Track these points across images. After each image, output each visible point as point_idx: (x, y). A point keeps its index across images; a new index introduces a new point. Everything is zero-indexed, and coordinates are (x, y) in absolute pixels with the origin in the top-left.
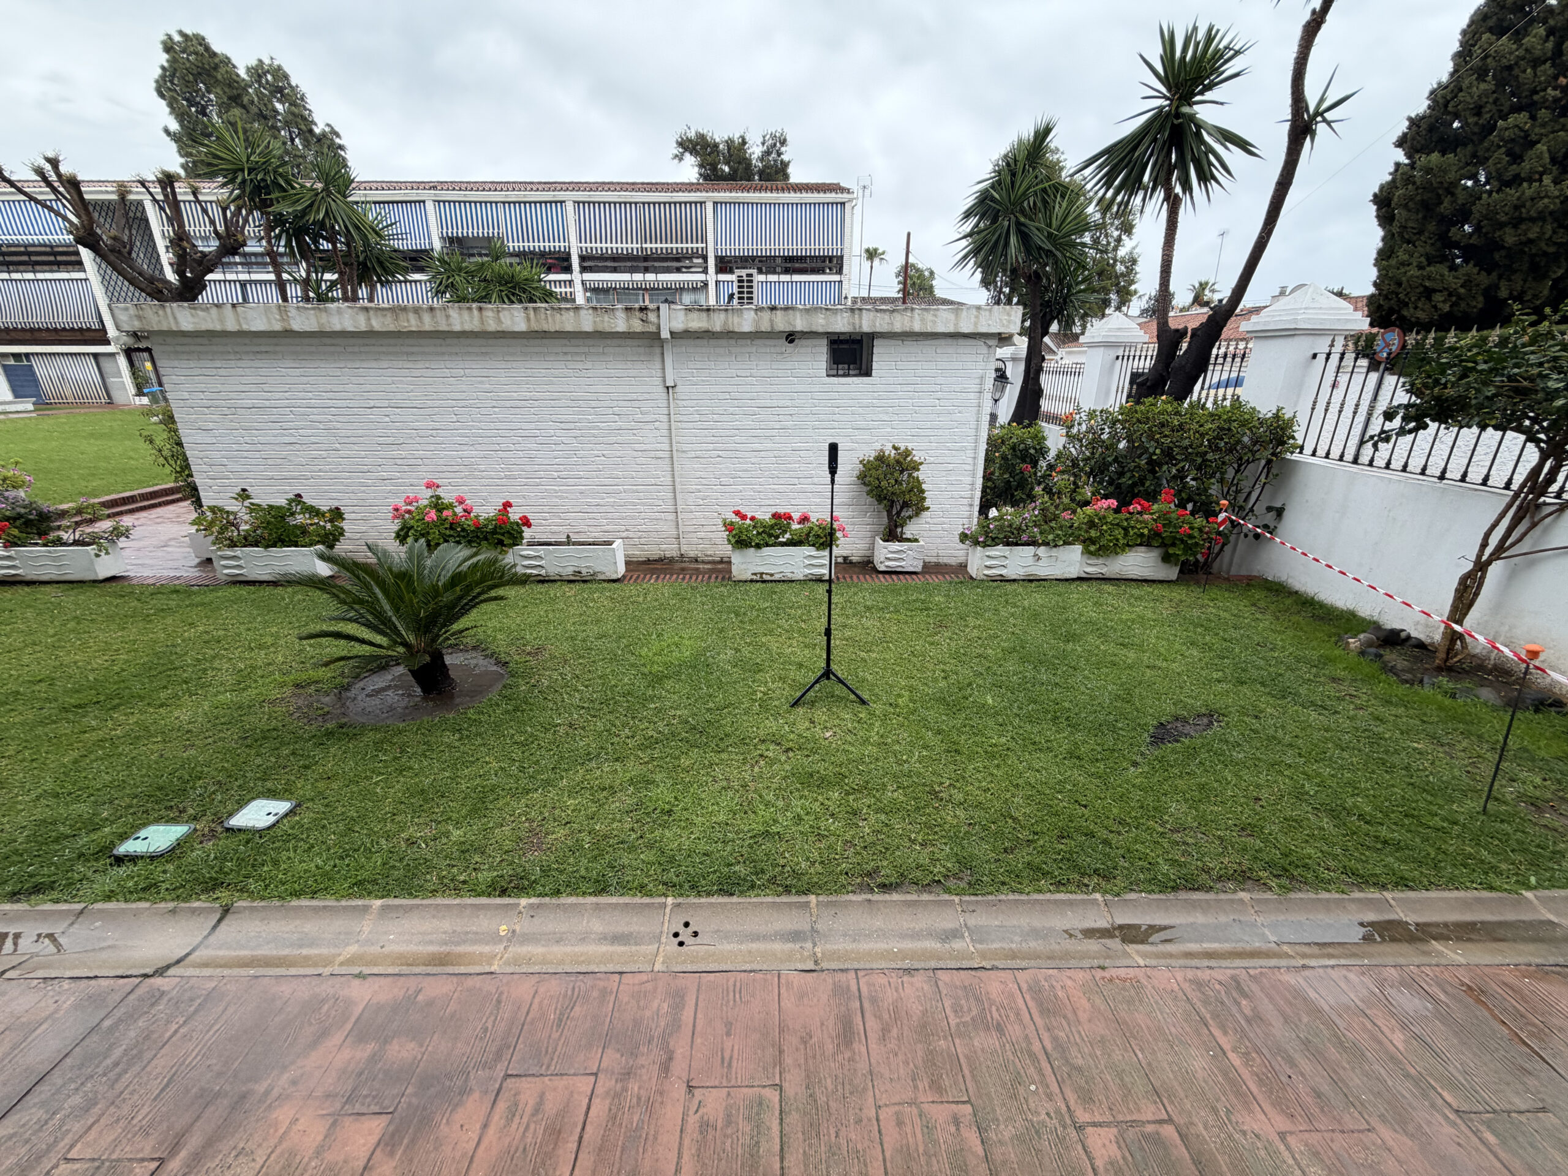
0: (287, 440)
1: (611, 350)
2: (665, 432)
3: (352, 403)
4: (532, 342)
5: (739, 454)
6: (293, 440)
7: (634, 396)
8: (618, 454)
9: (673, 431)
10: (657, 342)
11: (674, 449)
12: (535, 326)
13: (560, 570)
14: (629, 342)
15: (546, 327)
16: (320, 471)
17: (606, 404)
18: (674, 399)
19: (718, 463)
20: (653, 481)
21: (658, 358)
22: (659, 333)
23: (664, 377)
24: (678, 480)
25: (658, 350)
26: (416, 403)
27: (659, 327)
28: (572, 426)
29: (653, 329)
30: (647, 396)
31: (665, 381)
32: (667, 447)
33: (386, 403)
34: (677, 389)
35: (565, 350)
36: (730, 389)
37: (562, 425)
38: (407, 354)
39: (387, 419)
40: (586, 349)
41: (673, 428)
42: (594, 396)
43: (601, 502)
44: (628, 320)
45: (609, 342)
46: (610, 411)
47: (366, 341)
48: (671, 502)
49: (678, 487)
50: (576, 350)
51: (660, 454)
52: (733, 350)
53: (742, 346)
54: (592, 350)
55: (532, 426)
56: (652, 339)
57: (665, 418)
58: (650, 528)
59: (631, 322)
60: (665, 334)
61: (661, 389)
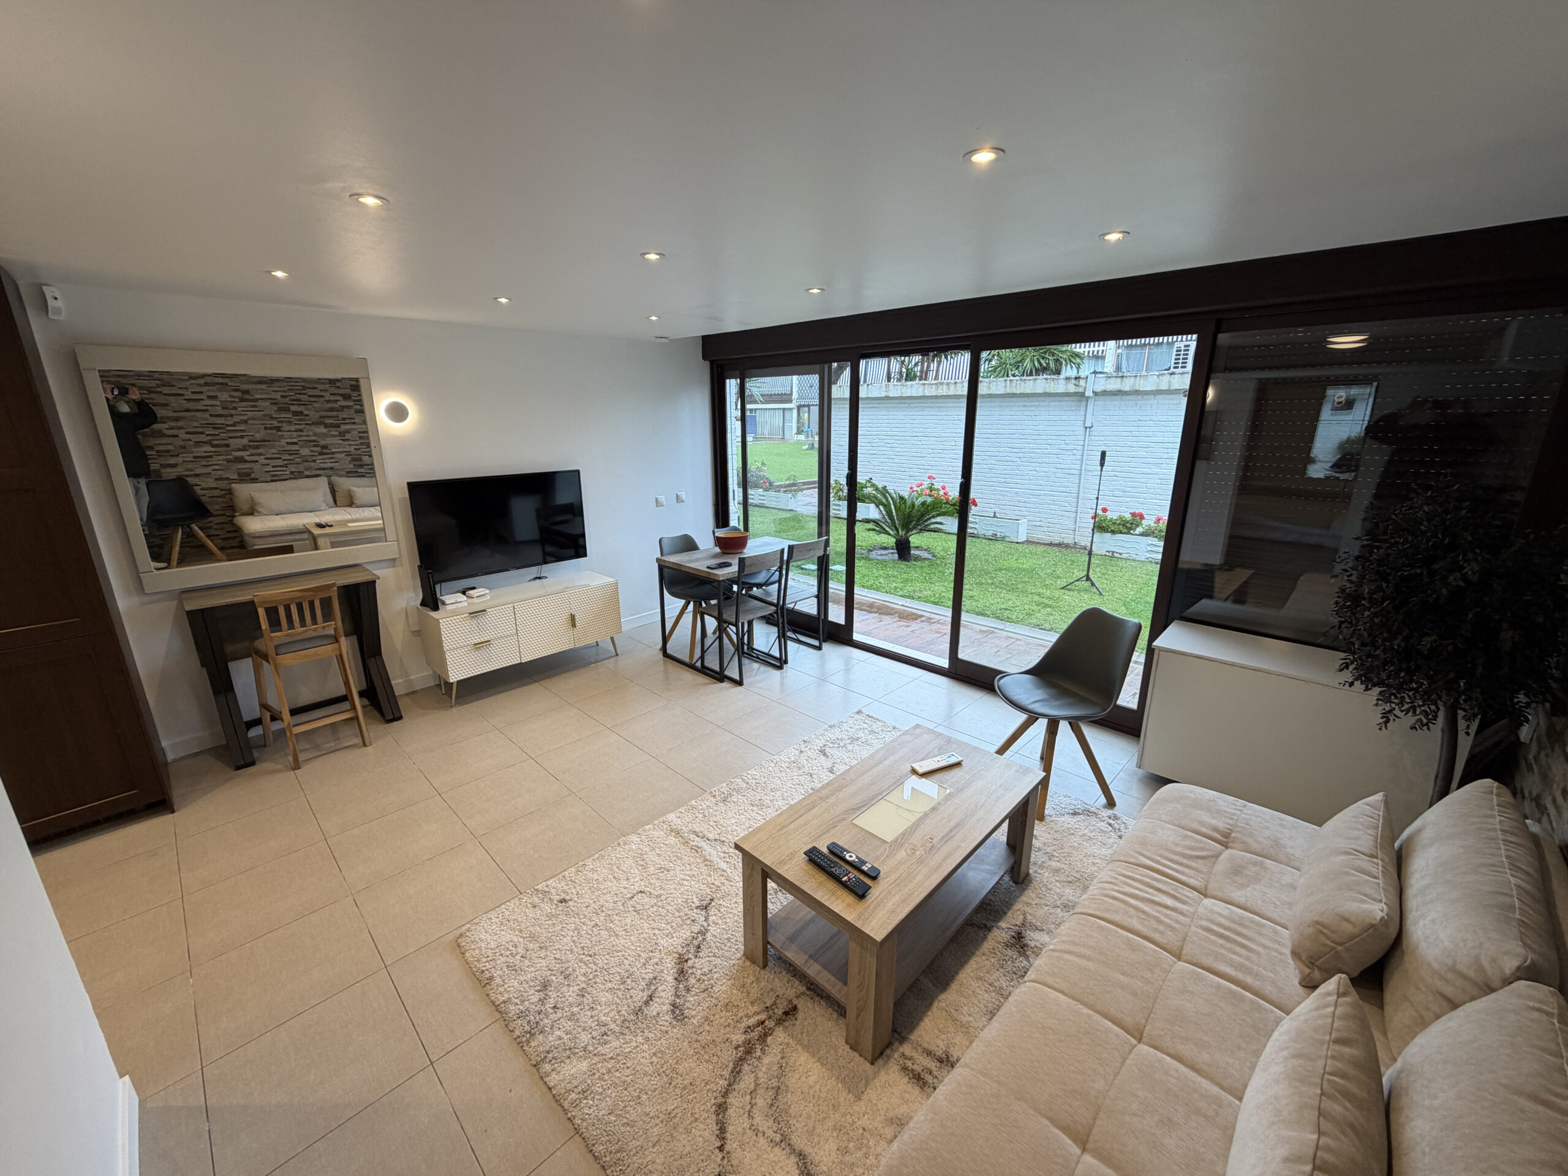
0: (872, 452)
1: (1054, 403)
2: (1079, 457)
3: (906, 434)
4: (1006, 400)
5: (1131, 475)
6: (875, 452)
7: (1062, 433)
8: (1046, 470)
9: (1085, 457)
10: (1084, 399)
11: (1083, 468)
12: (1009, 391)
13: (985, 532)
14: (1066, 398)
15: (1015, 391)
16: (883, 469)
17: (1045, 437)
18: (1089, 435)
19: (1113, 481)
20: (1064, 489)
21: (1083, 409)
22: (1084, 393)
23: (1085, 421)
24: (1081, 490)
25: (1084, 403)
26: (936, 435)
27: (1085, 390)
28: (1019, 450)
29: (1081, 390)
30: (1071, 433)
31: (1085, 424)
32: (1078, 467)
33: (922, 434)
34: (1092, 429)
35: (1024, 404)
36: (1132, 429)
37: (1014, 450)
38: (938, 407)
39: (920, 443)
40: (1037, 403)
41: (1085, 455)
42: (1036, 433)
43: (1027, 500)
44: (1066, 385)
45: (1053, 398)
46: (1045, 442)
47: (921, 401)
48: (1074, 505)
49: (1081, 495)
50: (1032, 404)
51: (1073, 471)
52: (1140, 402)
53: (1146, 400)
54: (1041, 403)
55: (995, 449)
56: (1081, 396)
57: (1080, 448)
58: (1056, 521)
59: (1068, 386)
60: (1089, 393)
61: (1082, 429)
